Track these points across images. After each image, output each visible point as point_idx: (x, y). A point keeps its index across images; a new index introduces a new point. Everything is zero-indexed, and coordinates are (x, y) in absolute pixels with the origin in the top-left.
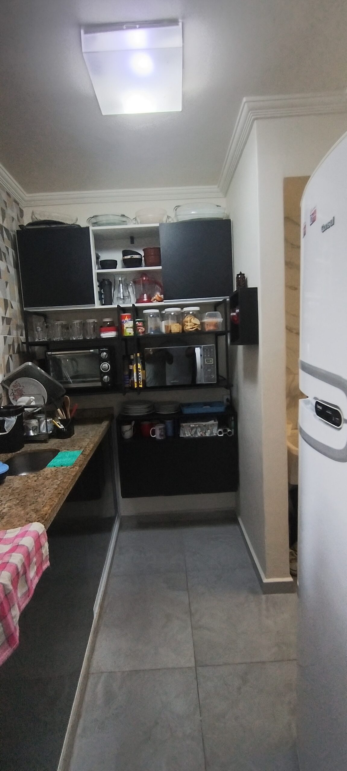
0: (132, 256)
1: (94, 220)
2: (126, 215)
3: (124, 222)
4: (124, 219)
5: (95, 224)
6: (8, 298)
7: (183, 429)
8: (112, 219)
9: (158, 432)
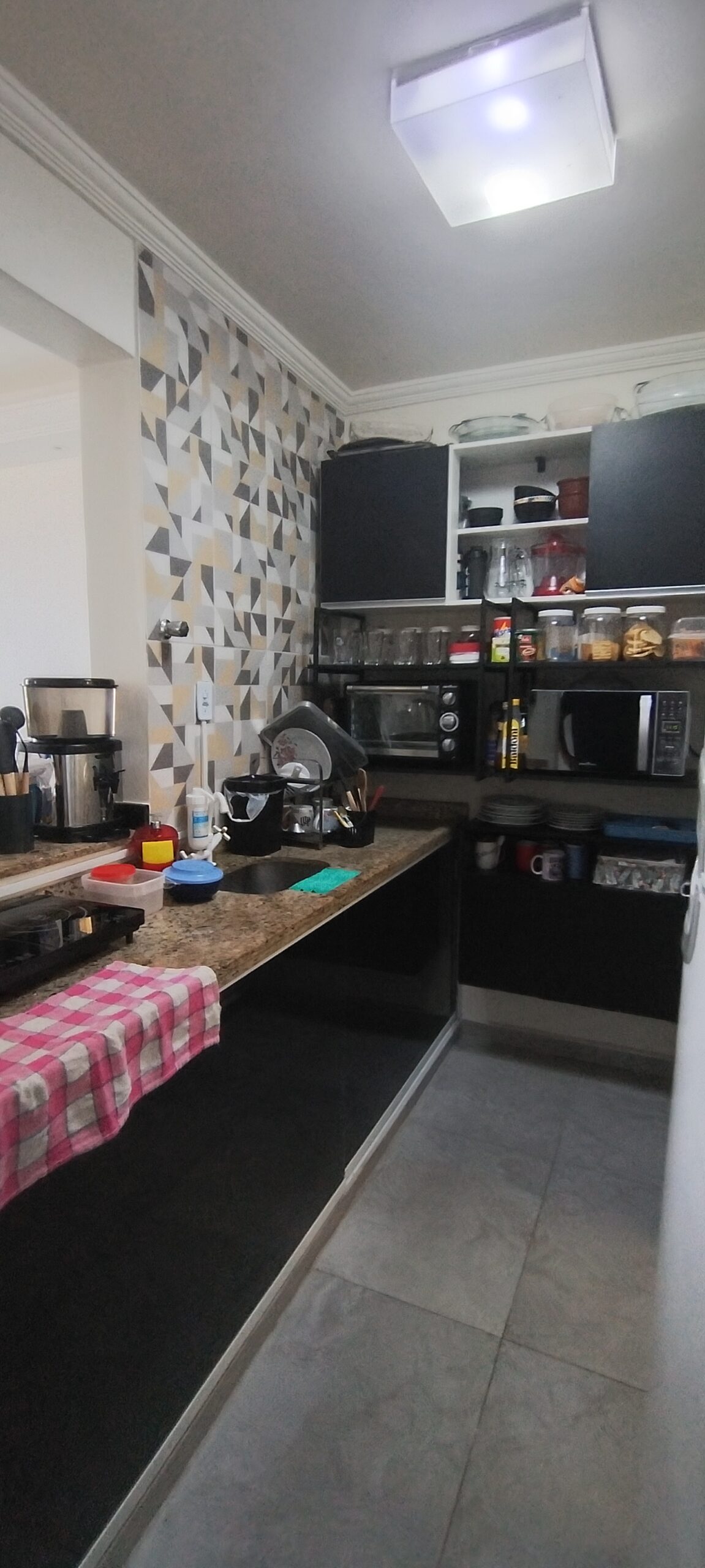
0: (533, 499)
1: (463, 430)
2: (528, 416)
3: (522, 430)
4: (523, 423)
5: (463, 438)
6: (293, 585)
7: (601, 867)
8: (497, 425)
9: (547, 866)
